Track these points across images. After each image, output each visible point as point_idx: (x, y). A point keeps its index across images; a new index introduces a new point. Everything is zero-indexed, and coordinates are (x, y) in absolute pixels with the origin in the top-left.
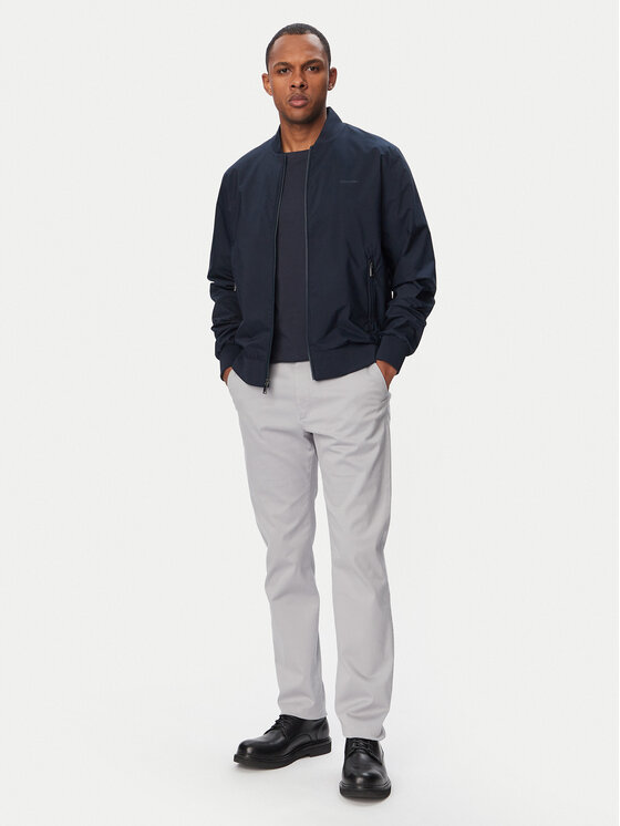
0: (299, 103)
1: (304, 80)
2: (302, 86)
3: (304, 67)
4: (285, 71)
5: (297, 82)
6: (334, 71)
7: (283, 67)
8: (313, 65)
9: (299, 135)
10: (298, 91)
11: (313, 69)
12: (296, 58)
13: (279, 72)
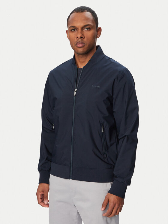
0: (81, 45)
1: (83, 35)
2: (81, 37)
3: (83, 28)
4: (74, 30)
5: (79, 36)
6: (100, 28)
7: (73, 28)
8: (87, 27)
9: (82, 60)
10: (80, 40)
11: (88, 29)
12: (79, 24)
13: (71, 30)
